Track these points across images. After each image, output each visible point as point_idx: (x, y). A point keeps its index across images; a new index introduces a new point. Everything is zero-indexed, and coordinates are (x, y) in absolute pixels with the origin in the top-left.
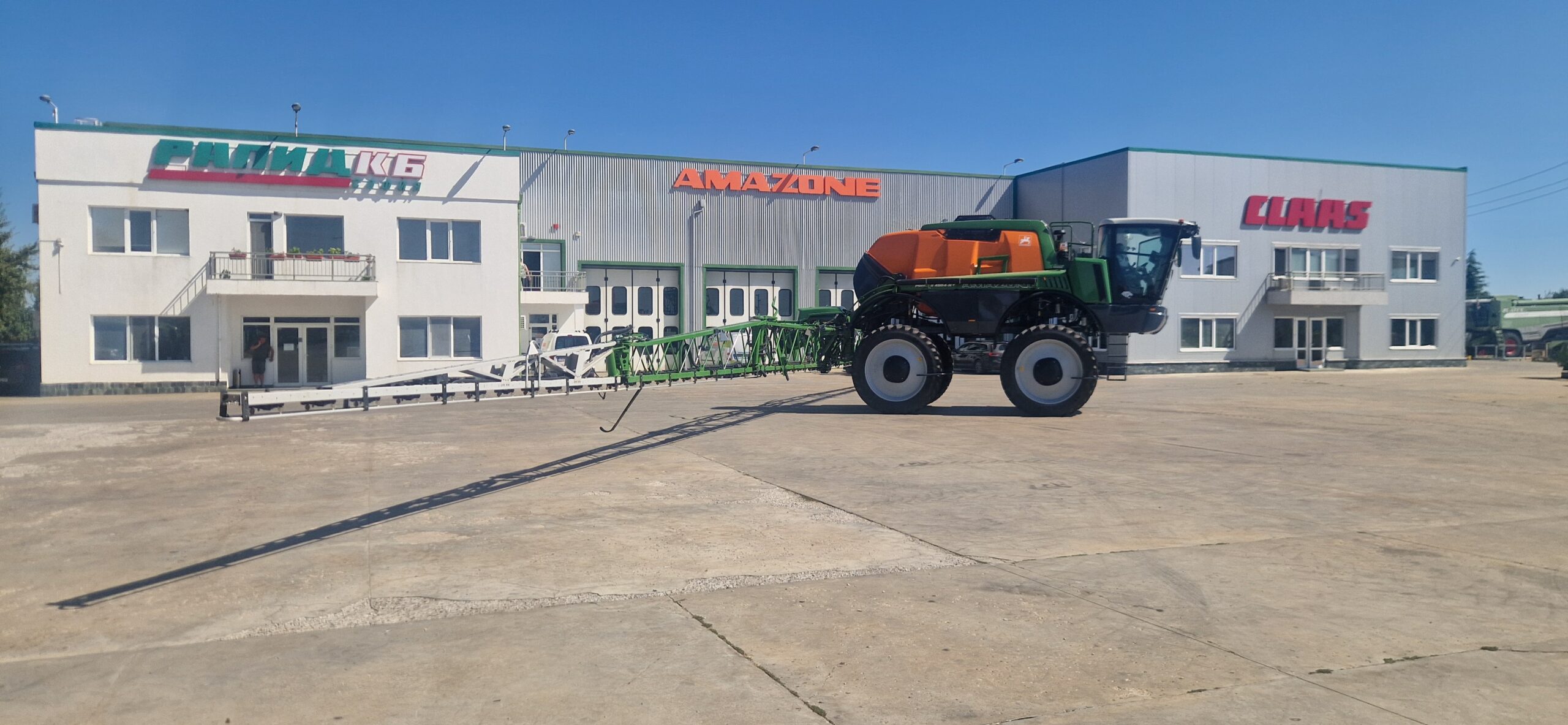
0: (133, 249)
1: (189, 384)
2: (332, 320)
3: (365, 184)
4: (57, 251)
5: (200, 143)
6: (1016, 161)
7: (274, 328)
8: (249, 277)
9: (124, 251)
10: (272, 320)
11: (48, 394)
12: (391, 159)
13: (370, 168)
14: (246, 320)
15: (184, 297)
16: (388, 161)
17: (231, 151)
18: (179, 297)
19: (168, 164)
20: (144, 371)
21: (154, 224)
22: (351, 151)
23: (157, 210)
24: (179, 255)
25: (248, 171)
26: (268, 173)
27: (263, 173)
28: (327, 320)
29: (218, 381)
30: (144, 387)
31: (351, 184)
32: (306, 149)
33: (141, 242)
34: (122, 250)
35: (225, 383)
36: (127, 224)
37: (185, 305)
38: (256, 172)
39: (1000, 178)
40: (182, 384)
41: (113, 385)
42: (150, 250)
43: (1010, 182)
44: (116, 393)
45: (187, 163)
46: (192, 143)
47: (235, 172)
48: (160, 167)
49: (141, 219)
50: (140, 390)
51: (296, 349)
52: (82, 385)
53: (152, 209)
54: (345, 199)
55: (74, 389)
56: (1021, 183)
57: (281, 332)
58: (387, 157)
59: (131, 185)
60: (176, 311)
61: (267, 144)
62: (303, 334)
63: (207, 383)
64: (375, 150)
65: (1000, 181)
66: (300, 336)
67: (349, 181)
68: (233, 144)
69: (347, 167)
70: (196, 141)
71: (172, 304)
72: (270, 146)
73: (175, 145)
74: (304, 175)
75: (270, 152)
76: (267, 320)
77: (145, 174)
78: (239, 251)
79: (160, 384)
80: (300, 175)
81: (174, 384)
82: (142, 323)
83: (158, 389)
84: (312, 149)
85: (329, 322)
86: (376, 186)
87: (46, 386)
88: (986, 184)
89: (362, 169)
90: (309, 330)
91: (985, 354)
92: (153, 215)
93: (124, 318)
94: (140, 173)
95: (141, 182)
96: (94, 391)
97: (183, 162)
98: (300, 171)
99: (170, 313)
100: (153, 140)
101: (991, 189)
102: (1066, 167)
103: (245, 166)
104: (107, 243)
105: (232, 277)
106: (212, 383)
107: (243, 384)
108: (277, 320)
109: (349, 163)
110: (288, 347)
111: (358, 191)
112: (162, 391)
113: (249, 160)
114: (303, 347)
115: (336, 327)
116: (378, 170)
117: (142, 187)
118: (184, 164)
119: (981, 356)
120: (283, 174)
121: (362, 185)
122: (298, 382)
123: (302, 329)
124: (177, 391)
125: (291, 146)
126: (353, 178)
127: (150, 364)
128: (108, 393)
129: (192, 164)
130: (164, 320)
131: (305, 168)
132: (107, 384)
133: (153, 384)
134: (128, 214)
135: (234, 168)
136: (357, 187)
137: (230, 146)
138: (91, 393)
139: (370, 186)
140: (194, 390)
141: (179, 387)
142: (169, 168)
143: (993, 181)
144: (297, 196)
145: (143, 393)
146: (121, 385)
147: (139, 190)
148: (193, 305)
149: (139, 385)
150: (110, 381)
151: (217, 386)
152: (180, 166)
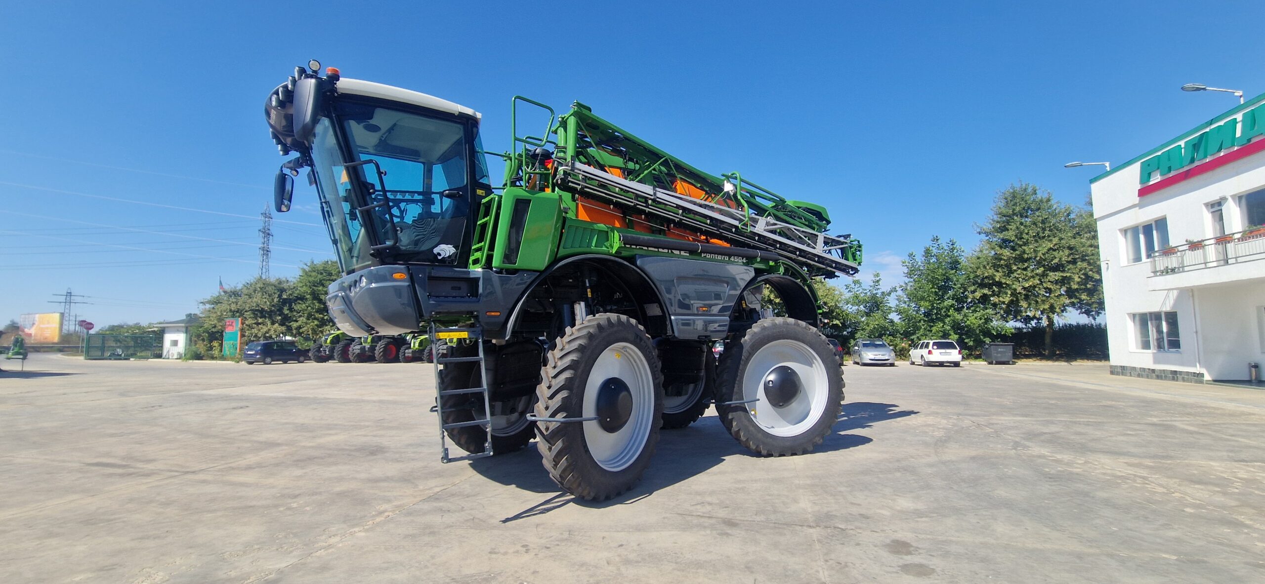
0: (1146, 257)
1: (1181, 373)
4: (1109, 268)
5: (1163, 154)
11: (1112, 373)
15: (1172, 295)
17: (1183, 151)
18: (1168, 294)
19: (1149, 180)
20: (1158, 360)
21: (1155, 232)
25: (1197, 163)
27: (1207, 161)
29: (1197, 373)
30: (1157, 373)
32: (1236, 119)
33: (1150, 251)
34: (1142, 259)
35: (1202, 375)
36: (1142, 236)
37: (1172, 302)
40: (1175, 372)
41: (1141, 369)
42: (1155, 255)
44: (1142, 376)
45: (1159, 174)
46: (1156, 158)
47: (1188, 168)
48: (1145, 185)
49: (1148, 231)
50: (1154, 375)
52: (1127, 367)
53: (1151, 220)
55: (1124, 370)
59: (1133, 206)
60: (1170, 306)
61: (1205, 131)
63: (1191, 374)
68: (1182, 143)
70: (1160, 154)
71: (1164, 303)
73: (1150, 163)
74: (1240, 146)
77: (1138, 194)
79: (1164, 371)
80: (1236, 148)
81: (1171, 372)
82: (1157, 317)
83: (1163, 375)
84: (1239, 117)
87: (1112, 365)
92: (1152, 226)
93: (1147, 314)
94: (1136, 196)
95: (1138, 201)
97: (1157, 174)
98: (1236, 143)
99: (1168, 309)
100: (1138, 166)
103: (1192, 161)
106: (1194, 375)
112: (1166, 378)
113: (1195, 154)
117: (1140, 206)
118: (1158, 176)
120: (1222, 154)
124: (1173, 379)
127: (1162, 355)
128: (1137, 375)
129: (1162, 173)
130: (1166, 315)
133: (1160, 371)
134: (1141, 230)
137: (1181, 146)
138: (1131, 374)
140: (1184, 380)
141: (1174, 376)
142: (1150, 183)
144: (1238, 174)
145: (1155, 379)
146: (1144, 370)
147: (1139, 208)
148: (1177, 301)
149: (1153, 371)
150: (1139, 367)
151: (1198, 377)
152: (1156, 178)
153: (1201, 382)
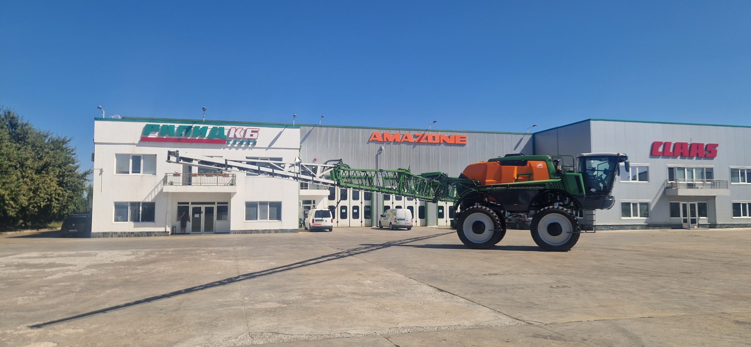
0: (133, 172)
1: (153, 232)
2: (216, 203)
3: (233, 142)
4: (101, 174)
5: (163, 125)
6: (534, 126)
7: (191, 207)
8: (181, 184)
9: (129, 173)
10: (190, 203)
11: (94, 237)
12: (244, 131)
13: (235, 135)
14: (179, 203)
15: (153, 193)
16: (243, 132)
17: (176, 129)
18: (151, 193)
19: (149, 135)
20: (135, 227)
21: (142, 161)
22: (227, 128)
23: (144, 155)
24: (152, 175)
25: (183, 137)
26: (191, 138)
27: (189, 138)
28: (214, 203)
29: (166, 231)
30: (134, 234)
31: (226, 142)
32: (208, 127)
33: (136, 170)
34: (128, 173)
35: (168, 232)
36: (131, 161)
37: (153, 197)
38: (186, 138)
39: (526, 134)
40: (150, 232)
41: (121, 233)
42: (139, 172)
43: (531, 136)
44: (122, 237)
45: (157, 134)
46: (159, 125)
47: (177, 138)
48: (145, 136)
49: (137, 159)
50: (133, 235)
51: (200, 216)
52: (108, 233)
53: (142, 154)
54: (224, 149)
55: (105, 235)
56: (536, 136)
57: (194, 209)
58: (242, 130)
59: (133, 144)
60: (149, 200)
61: (191, 125)
62: (203, 210)
63: (161, 232)
64: (237, 127)
65: (526, 136)
66: (202, 211)
67: (226, 141)
68: (177, 125)
69: (225, 135)
70: (161, 124)
71: (148, 197)
72: (192, 126)
73: (152, 126)
74: (207, 139)
75: (192, 129)
76: (188, 203)
77: (139, 139)
78: (177, 173)
79: (141, 232)
80: (205, 139)
81: (147, 233)
82: (135, 205)
83: (140, 234)
84: (210, 127)
85: (215, 204)
86: (237, 143)
87: (93, 233)
88: (519, 137)
89: (231, 135)
90: (206, 208)
91: (521, 220)
92: (142, 157)
93: (127, 203)
94: (137, 139)
95: (137, 142)
96: (113, 236)
97: (155, 134)
98: (205, 137)
99: (147, 201)
100: (143, 125)
101: (522, 139)
102: (559, 129)
103: (181, 135)
104: (122, 170)
105: (174, 184)
106: (163, 232)
107: (176, 232)
108: (192, 203)
109: (226, 133)
110: (197, 216)
111: (229, 145)
112: (142, 236)
113: (183, 133)
114: (203, 215)
115: (218, 206)
116: (238, 136)
117: (138, 145)
118: (156, 135)
119: (519, 221)
120: (197, 138)
121: (231, 142)
122: (200, 231)
123: (203, 208)
124: (148, 236)
125: (201, 126)
126: (227, 139)
127: (137, 223)
128: (119, 236)
129: (159, 134)
130: (144, 204)
131: (206, 136)
132: (119, 232)
133: (138, 233)
134: (131, 157)
135: (177, 136)
136: (229, 144)
137: (175, 126)
138: (112, 236)
139: (234, 143)
140: (155, 235)
141: (149, 234)
142: (149, 136)
143: (522, 136)
144: (203, 148)
145: (134, 237)
146: (125, 233)
147: (137, 146)
148: (157, 197)
149: (133, 233)
150: (120, 231)
151: (165, 233)
152: (154, 135)
153: (168, 235)
